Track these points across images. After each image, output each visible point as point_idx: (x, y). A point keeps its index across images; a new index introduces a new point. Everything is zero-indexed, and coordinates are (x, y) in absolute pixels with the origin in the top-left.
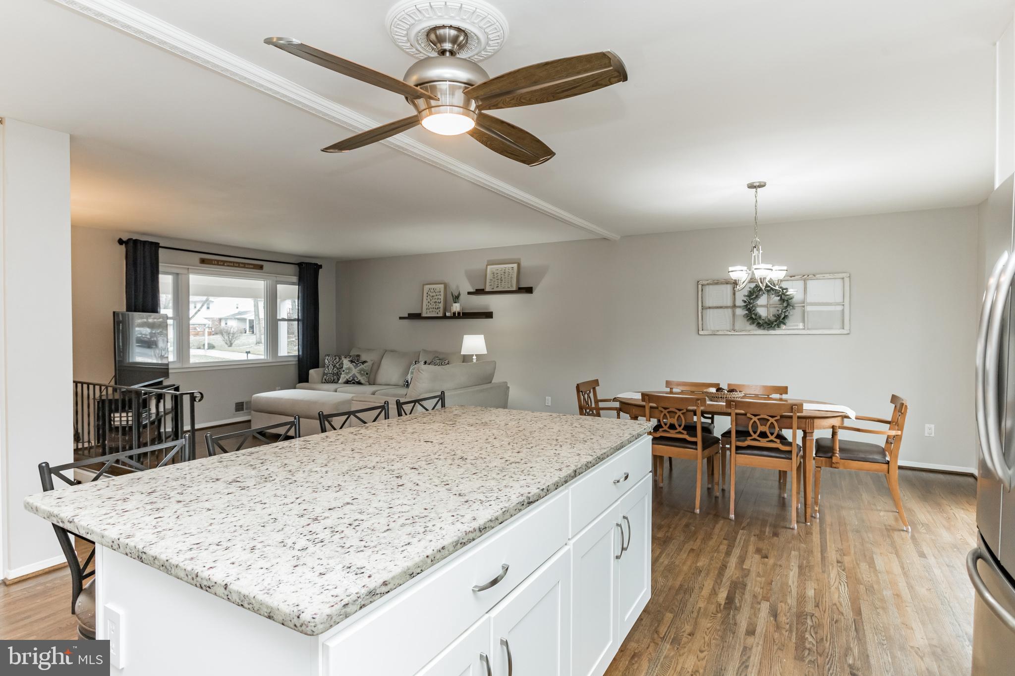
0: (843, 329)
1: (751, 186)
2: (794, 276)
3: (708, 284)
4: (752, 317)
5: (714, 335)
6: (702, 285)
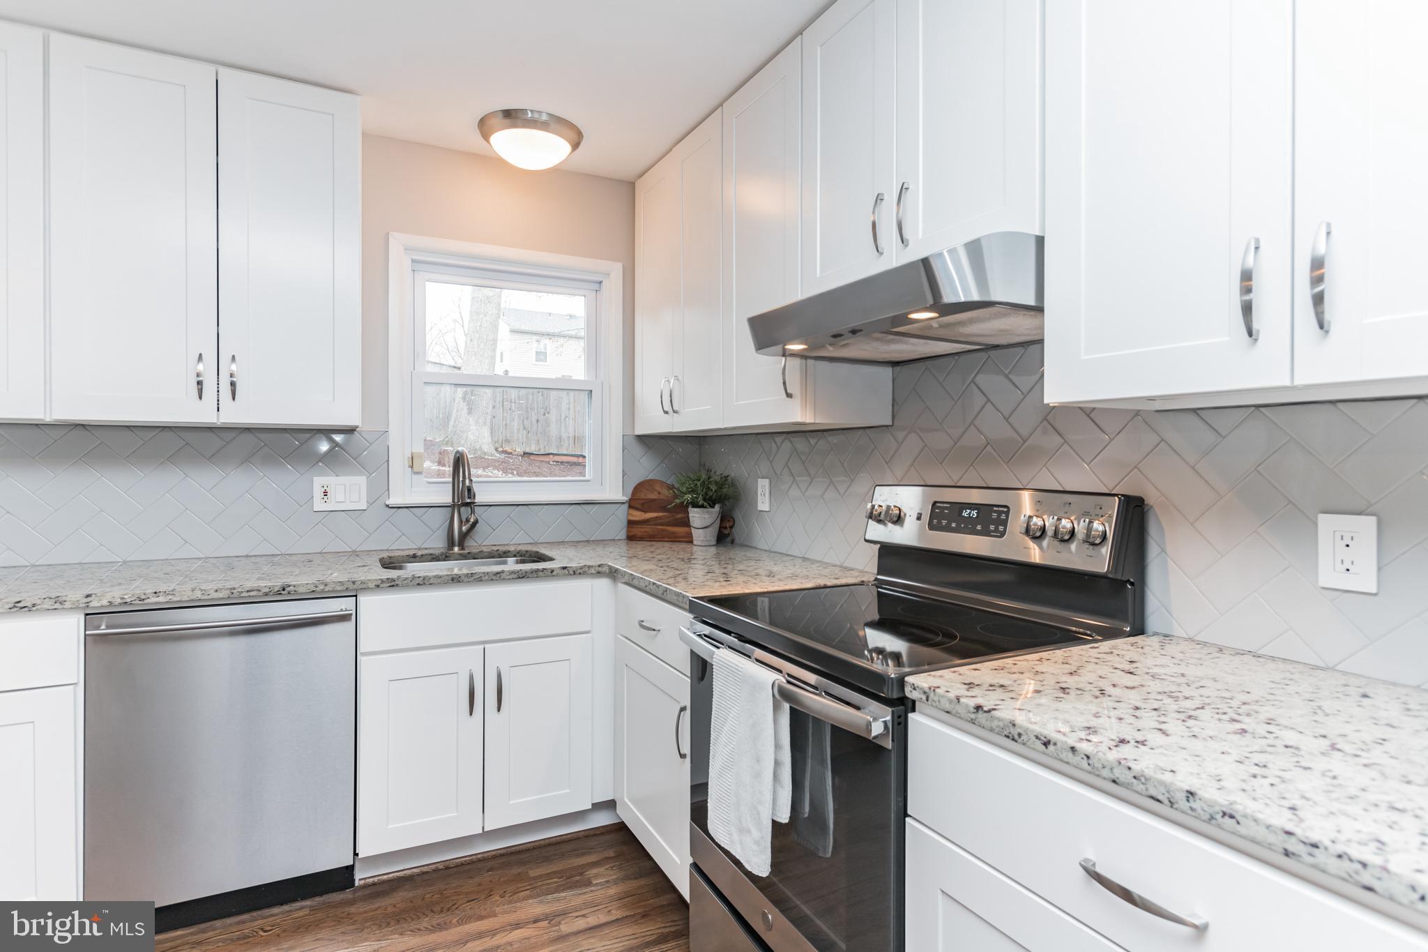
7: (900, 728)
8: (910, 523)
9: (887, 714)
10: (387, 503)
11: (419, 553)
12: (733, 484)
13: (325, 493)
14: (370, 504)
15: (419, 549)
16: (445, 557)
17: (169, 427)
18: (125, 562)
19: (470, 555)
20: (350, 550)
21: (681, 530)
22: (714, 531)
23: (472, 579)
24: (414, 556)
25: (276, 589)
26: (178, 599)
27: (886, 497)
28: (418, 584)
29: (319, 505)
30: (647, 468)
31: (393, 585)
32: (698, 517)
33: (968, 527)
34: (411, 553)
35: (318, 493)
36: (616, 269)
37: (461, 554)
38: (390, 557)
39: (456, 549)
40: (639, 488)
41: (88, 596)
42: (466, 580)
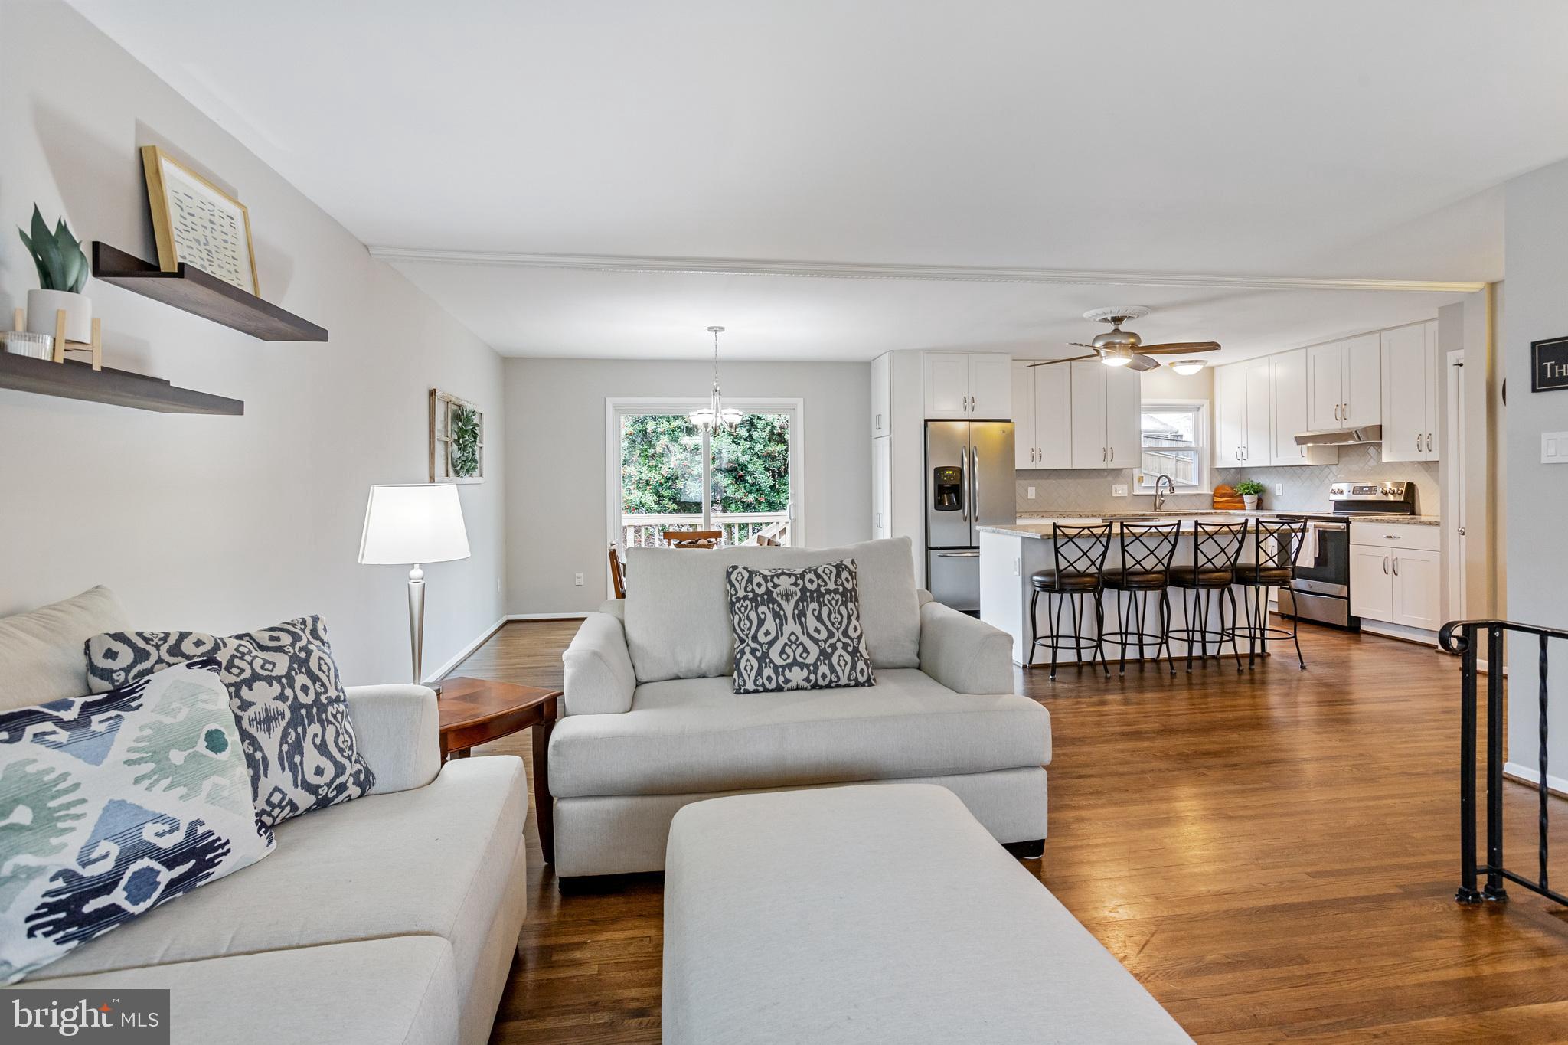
6: (437, 397)
7: (1348, 527)
8: (1346, 493)
9: (1345, 524)
10: (1133, 494)
12: (1262, 486)
14: (1128, 494)
21: (1240, 505)
22: (1256, 504)
27: (1335, 487)
30: (1219, 480)
32: (1246, 498)
33: (1366, 493)
35: (1114, 491)
36: (1207, 402)
40: (1217, 489)
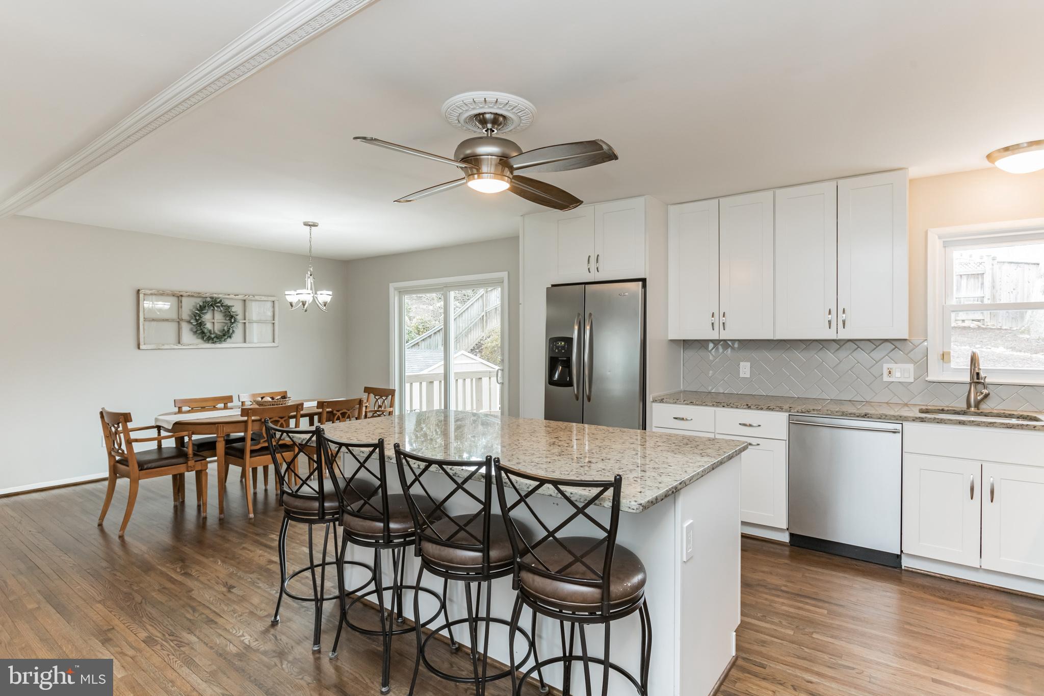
0: (274, 342)
1: (306, 224)
2: (238, 295)
3: (152, 294)
4: (201, 332)
5: (159, 349)
6: (144, 294)
10: (927, 379)
11: (946, 409)
13: (890, 372)
14: (915, 379)
15: (948, 407)
16: (964, 413)
17: (816, 340)
18: (798, 398)
19: (981, 414)
20: (903, 403)
23: (973, 424)
24: (943, 410)
25: (862, 415)
26: (821, 413)
28: (938, 422)
29: (886, 378)
31: (922, 420)
34: (941, 408)
35: (885, 372)
37: (975, 412)
38: (927, 409)
39: (973, 409)
41: (790, 408)
42: (969, 424)
